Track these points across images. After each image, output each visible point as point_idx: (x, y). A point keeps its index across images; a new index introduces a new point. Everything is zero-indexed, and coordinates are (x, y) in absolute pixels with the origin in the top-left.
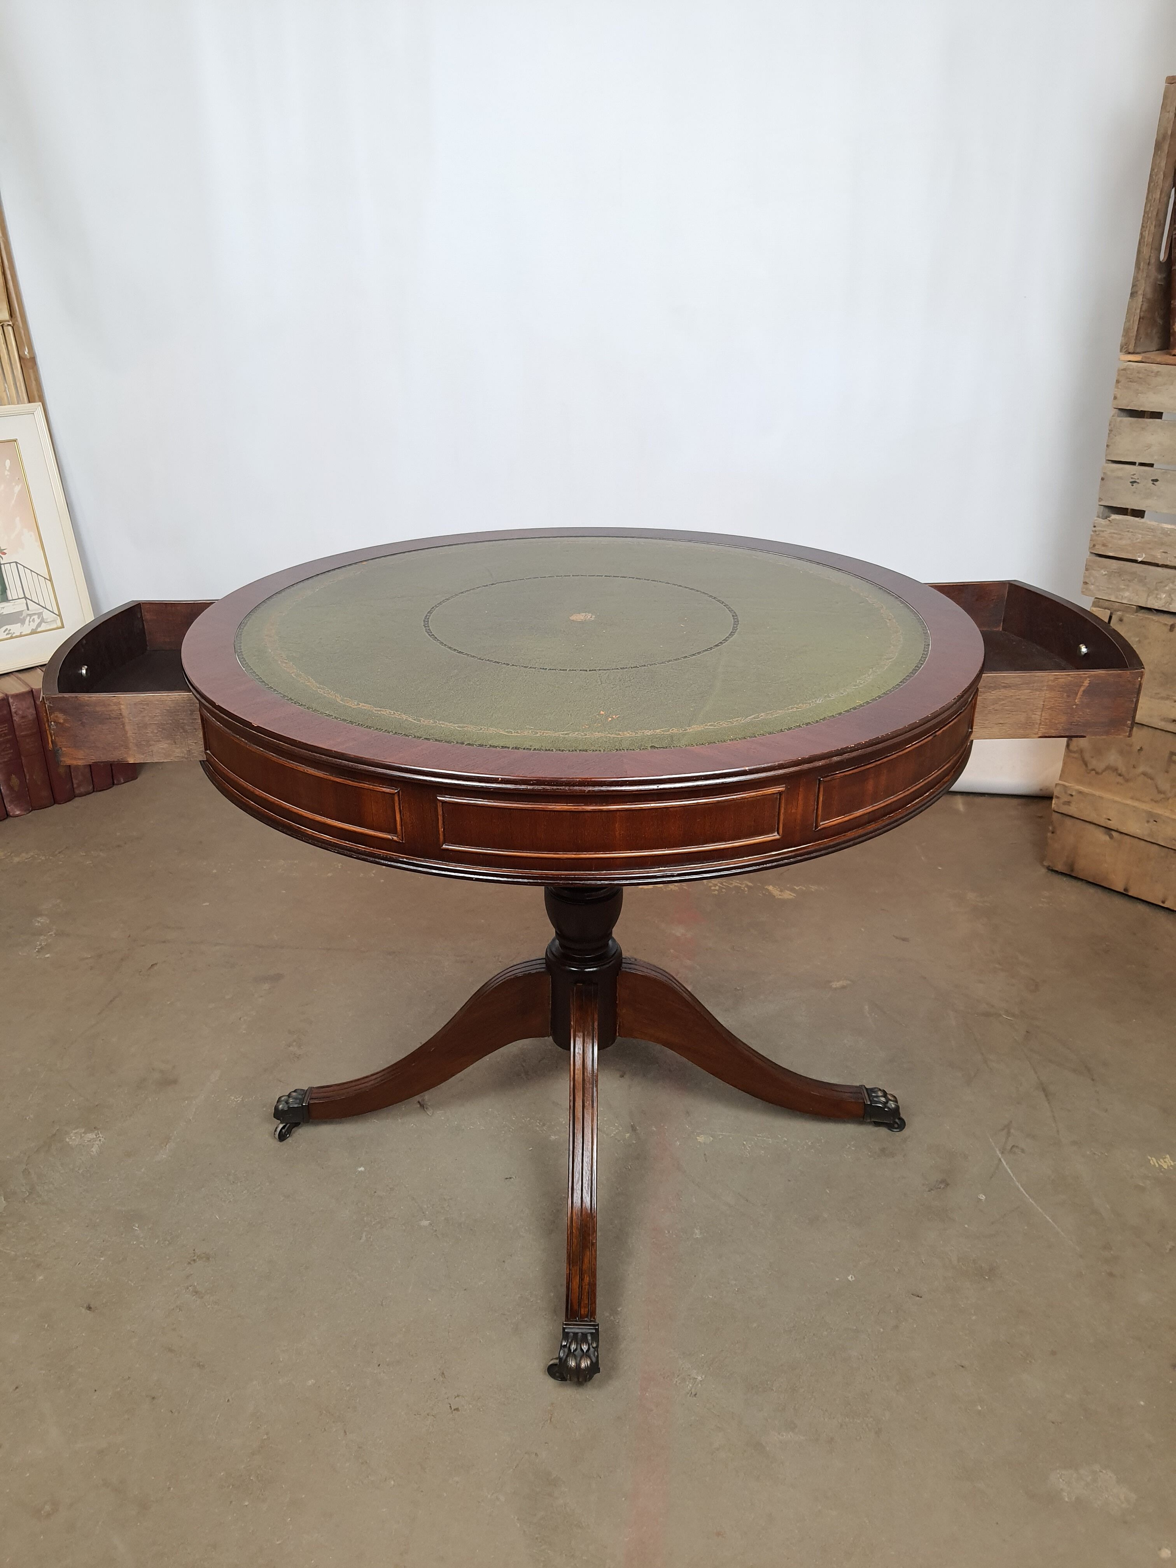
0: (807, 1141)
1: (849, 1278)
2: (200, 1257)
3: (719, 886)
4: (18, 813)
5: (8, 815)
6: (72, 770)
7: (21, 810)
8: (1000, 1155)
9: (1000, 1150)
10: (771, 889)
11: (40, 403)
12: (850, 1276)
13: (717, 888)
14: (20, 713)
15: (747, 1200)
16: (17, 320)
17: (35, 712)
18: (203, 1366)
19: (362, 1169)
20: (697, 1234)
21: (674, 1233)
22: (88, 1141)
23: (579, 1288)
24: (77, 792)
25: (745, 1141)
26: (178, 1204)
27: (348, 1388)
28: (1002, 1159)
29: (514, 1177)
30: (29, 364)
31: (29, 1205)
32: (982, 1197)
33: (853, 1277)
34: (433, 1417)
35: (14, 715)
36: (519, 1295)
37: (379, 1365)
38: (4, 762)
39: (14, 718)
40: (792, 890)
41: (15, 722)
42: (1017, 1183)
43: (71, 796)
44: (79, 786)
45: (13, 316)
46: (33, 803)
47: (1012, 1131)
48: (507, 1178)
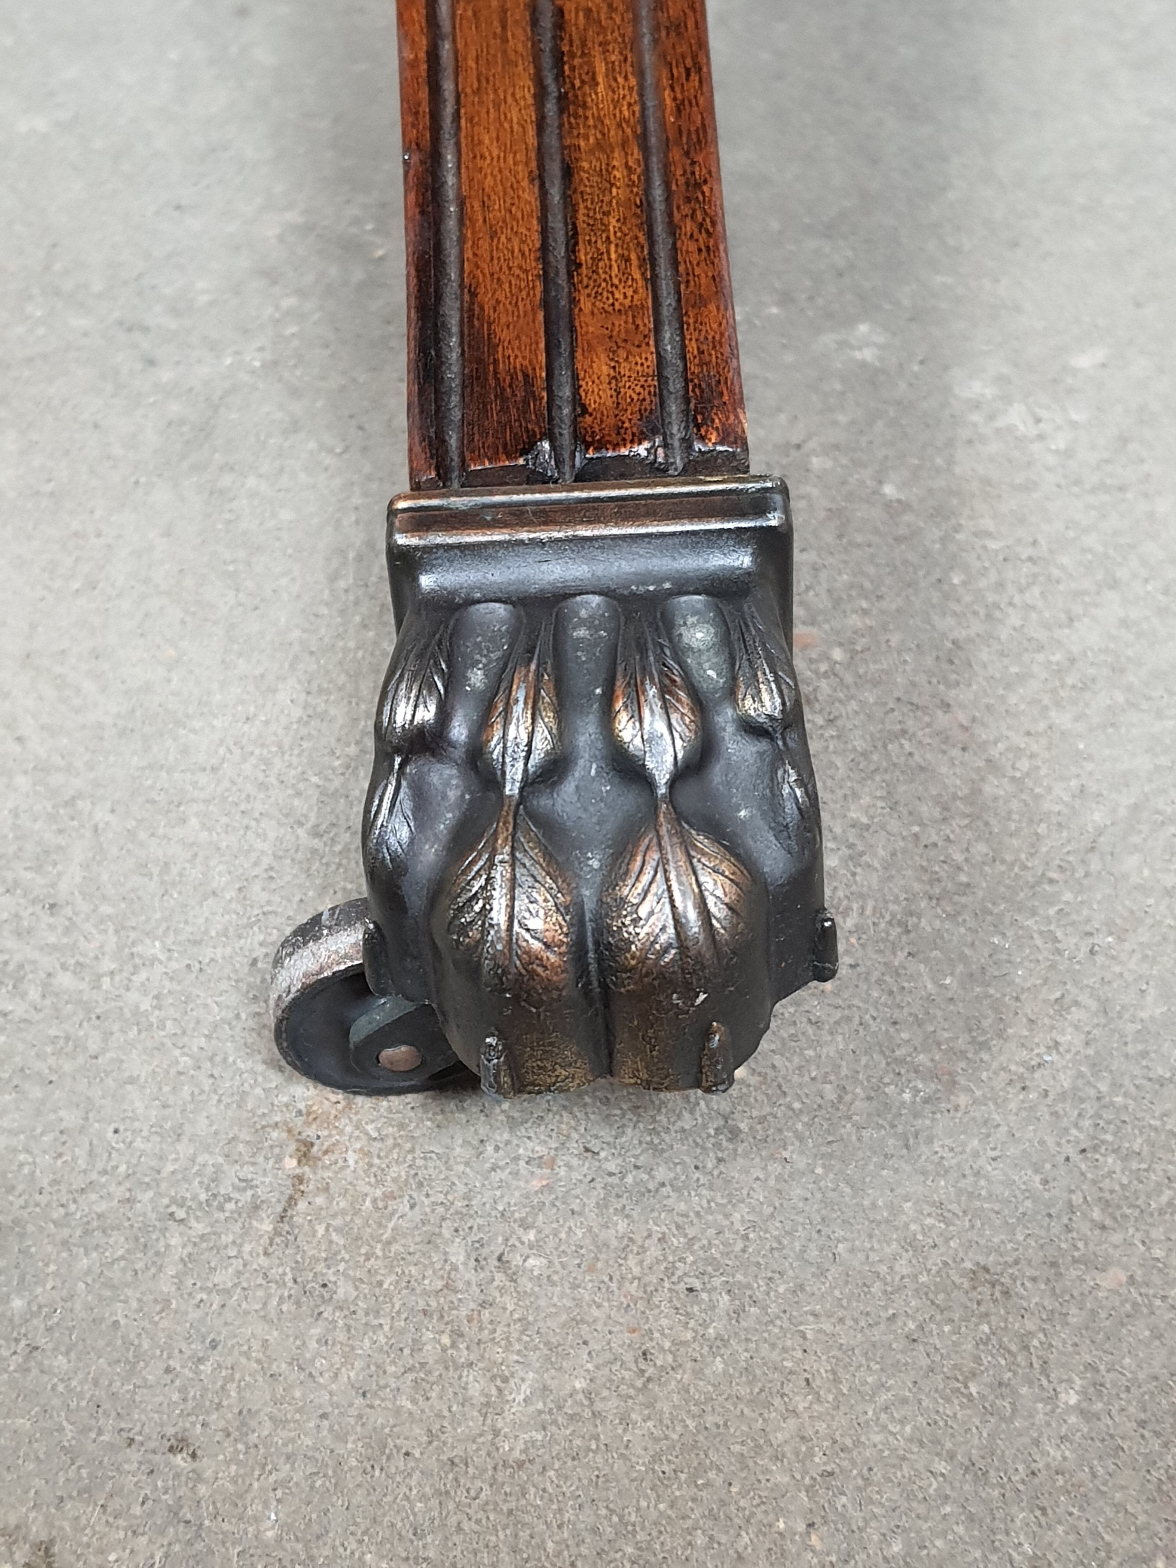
23: (540, 178)
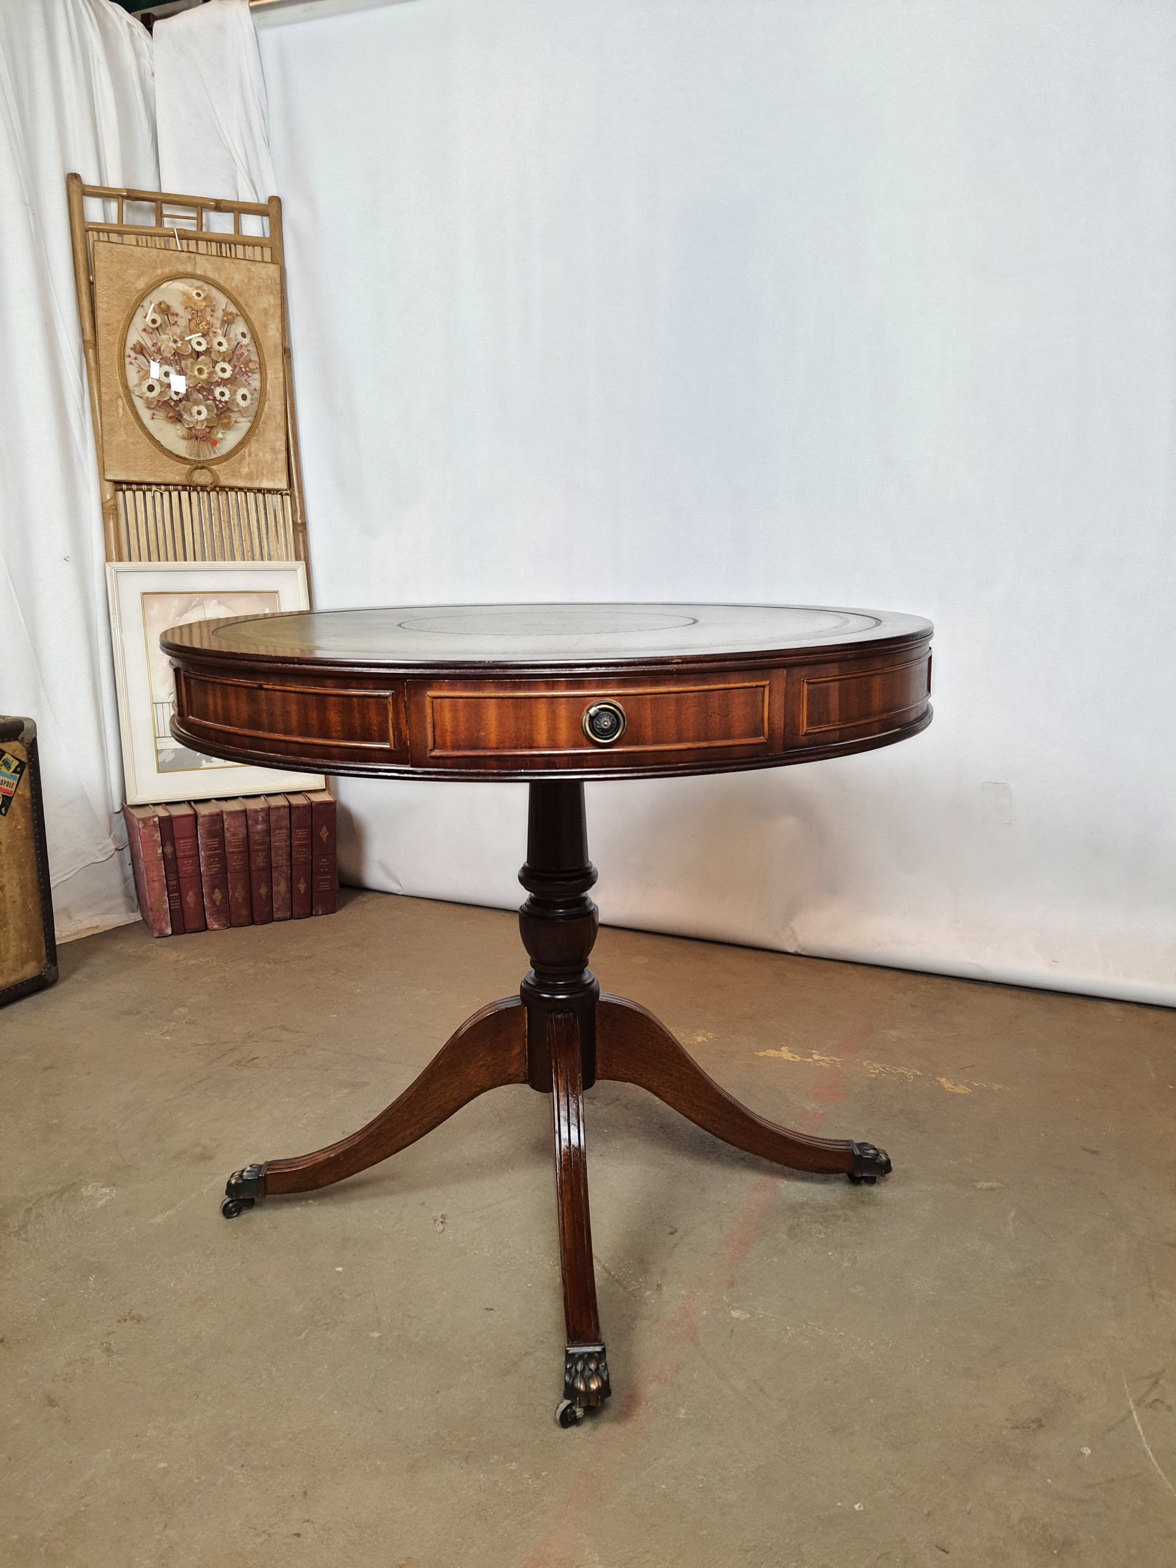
0: (870, 1341)
1: (856, 1507)
2: (133, 1318)
3: (880, 1070)
4: (216, 927)
5: (205, 928)
6: (273, 893)
7: (219, 925)
8: (1132, 1407)
9: (1134, 1401)
10: (944, 1081)
11: (304, 563)
12: (859, 1504)
13: (877, 1071)
14: (232, 829)
15: (761, 1390)
16: (294, 491)
17: (245, 832)
18: (69, 1421)
19: (340, 1269)
20: (682, 1413)
21: (653, 1406)
22: (100, 1195)
24: (275, 916)
25: (789, 1326)
26: (144, 1265)
27: (196, 1481)
28: (1134, 1413)
29: (496, 1310)
30: (301, 528)
31: (13, 1238)
32: (1086, 1450)
33: (862, 1506)
34: (267, 1536)
35: (226, 831)
36: (435, 1431)
37: (242, 1466)
38: (211, 875)
39: (226, 834)
40: (968, 1085)
41: (226, 838)
42: (1146, 1445)
43: (269, 919)
44: (278, 910)
45: (292, 486)
46: (231, 922)
47: (1162, 1382)
48: (487, 1309)
